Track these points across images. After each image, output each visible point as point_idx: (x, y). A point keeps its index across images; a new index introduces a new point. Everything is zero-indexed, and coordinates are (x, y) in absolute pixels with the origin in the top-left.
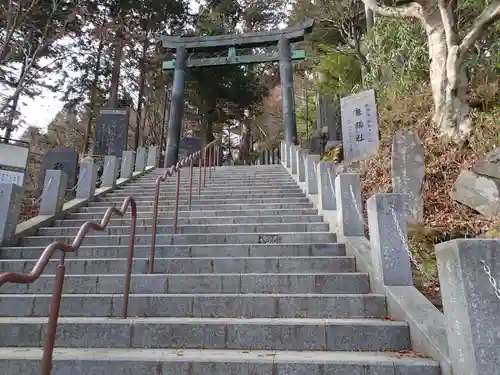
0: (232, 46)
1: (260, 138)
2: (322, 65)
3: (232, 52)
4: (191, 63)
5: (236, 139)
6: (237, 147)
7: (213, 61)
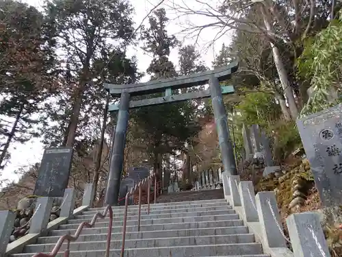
0: (168, 88)
1: (197, 162)
2: (243, 103)
3: (168, 92)
4: (133, 104)
5: (180, 163)
6: (181, 169)
7: (152, 101)
